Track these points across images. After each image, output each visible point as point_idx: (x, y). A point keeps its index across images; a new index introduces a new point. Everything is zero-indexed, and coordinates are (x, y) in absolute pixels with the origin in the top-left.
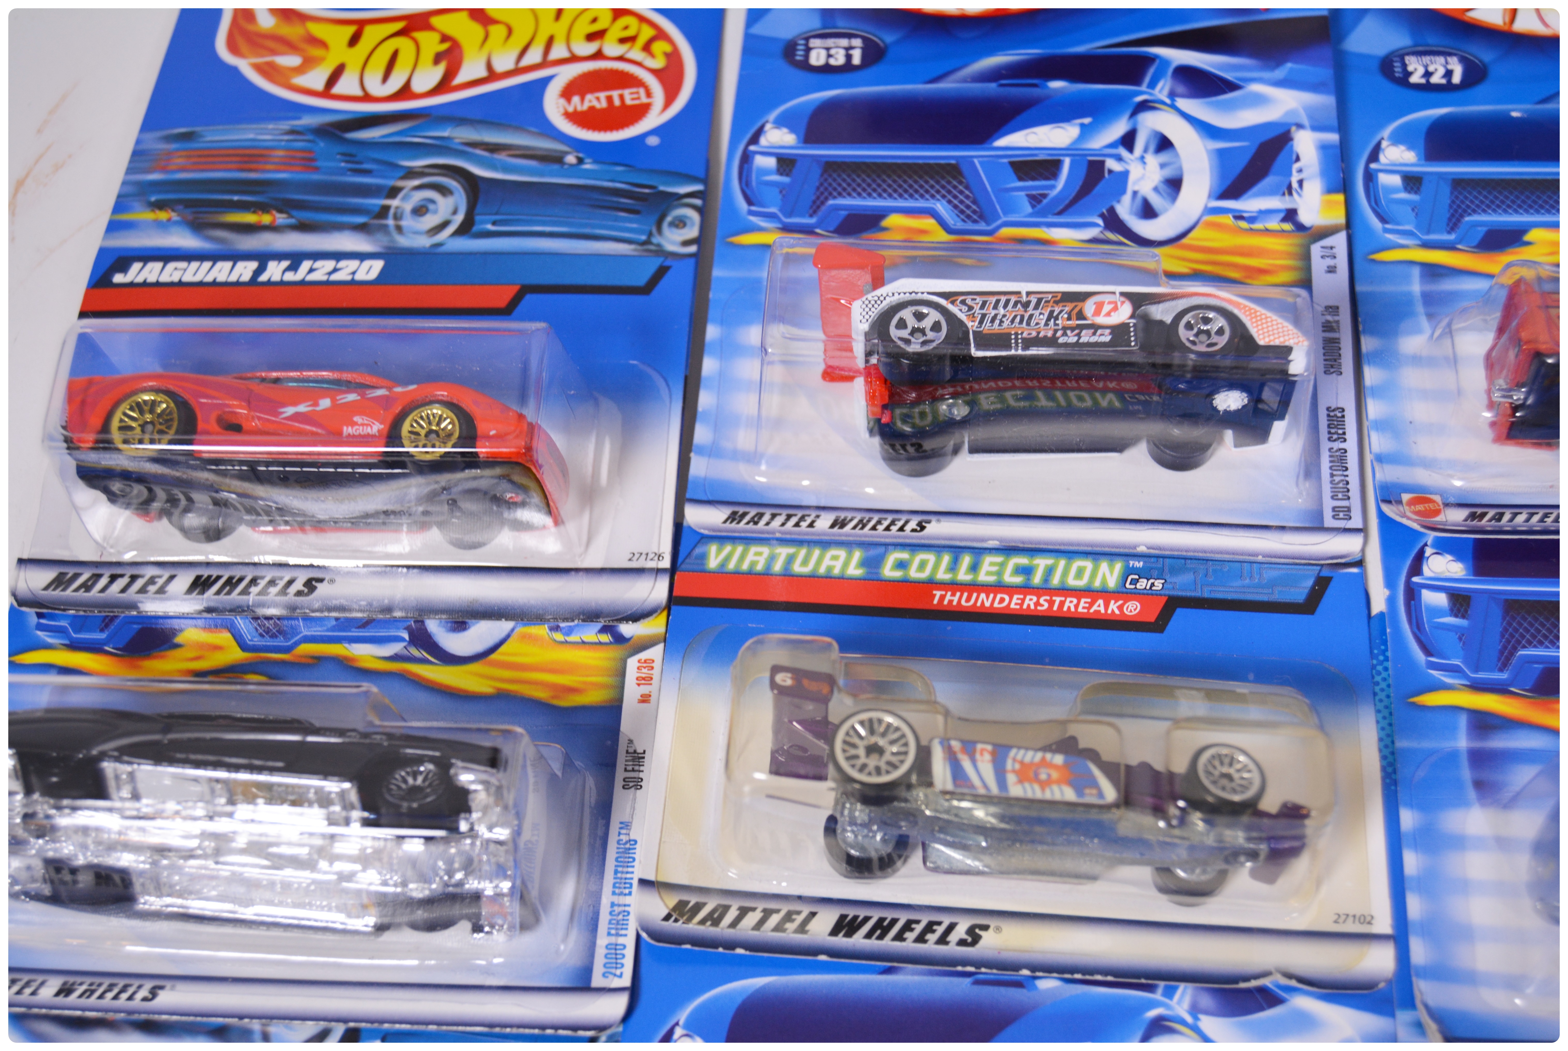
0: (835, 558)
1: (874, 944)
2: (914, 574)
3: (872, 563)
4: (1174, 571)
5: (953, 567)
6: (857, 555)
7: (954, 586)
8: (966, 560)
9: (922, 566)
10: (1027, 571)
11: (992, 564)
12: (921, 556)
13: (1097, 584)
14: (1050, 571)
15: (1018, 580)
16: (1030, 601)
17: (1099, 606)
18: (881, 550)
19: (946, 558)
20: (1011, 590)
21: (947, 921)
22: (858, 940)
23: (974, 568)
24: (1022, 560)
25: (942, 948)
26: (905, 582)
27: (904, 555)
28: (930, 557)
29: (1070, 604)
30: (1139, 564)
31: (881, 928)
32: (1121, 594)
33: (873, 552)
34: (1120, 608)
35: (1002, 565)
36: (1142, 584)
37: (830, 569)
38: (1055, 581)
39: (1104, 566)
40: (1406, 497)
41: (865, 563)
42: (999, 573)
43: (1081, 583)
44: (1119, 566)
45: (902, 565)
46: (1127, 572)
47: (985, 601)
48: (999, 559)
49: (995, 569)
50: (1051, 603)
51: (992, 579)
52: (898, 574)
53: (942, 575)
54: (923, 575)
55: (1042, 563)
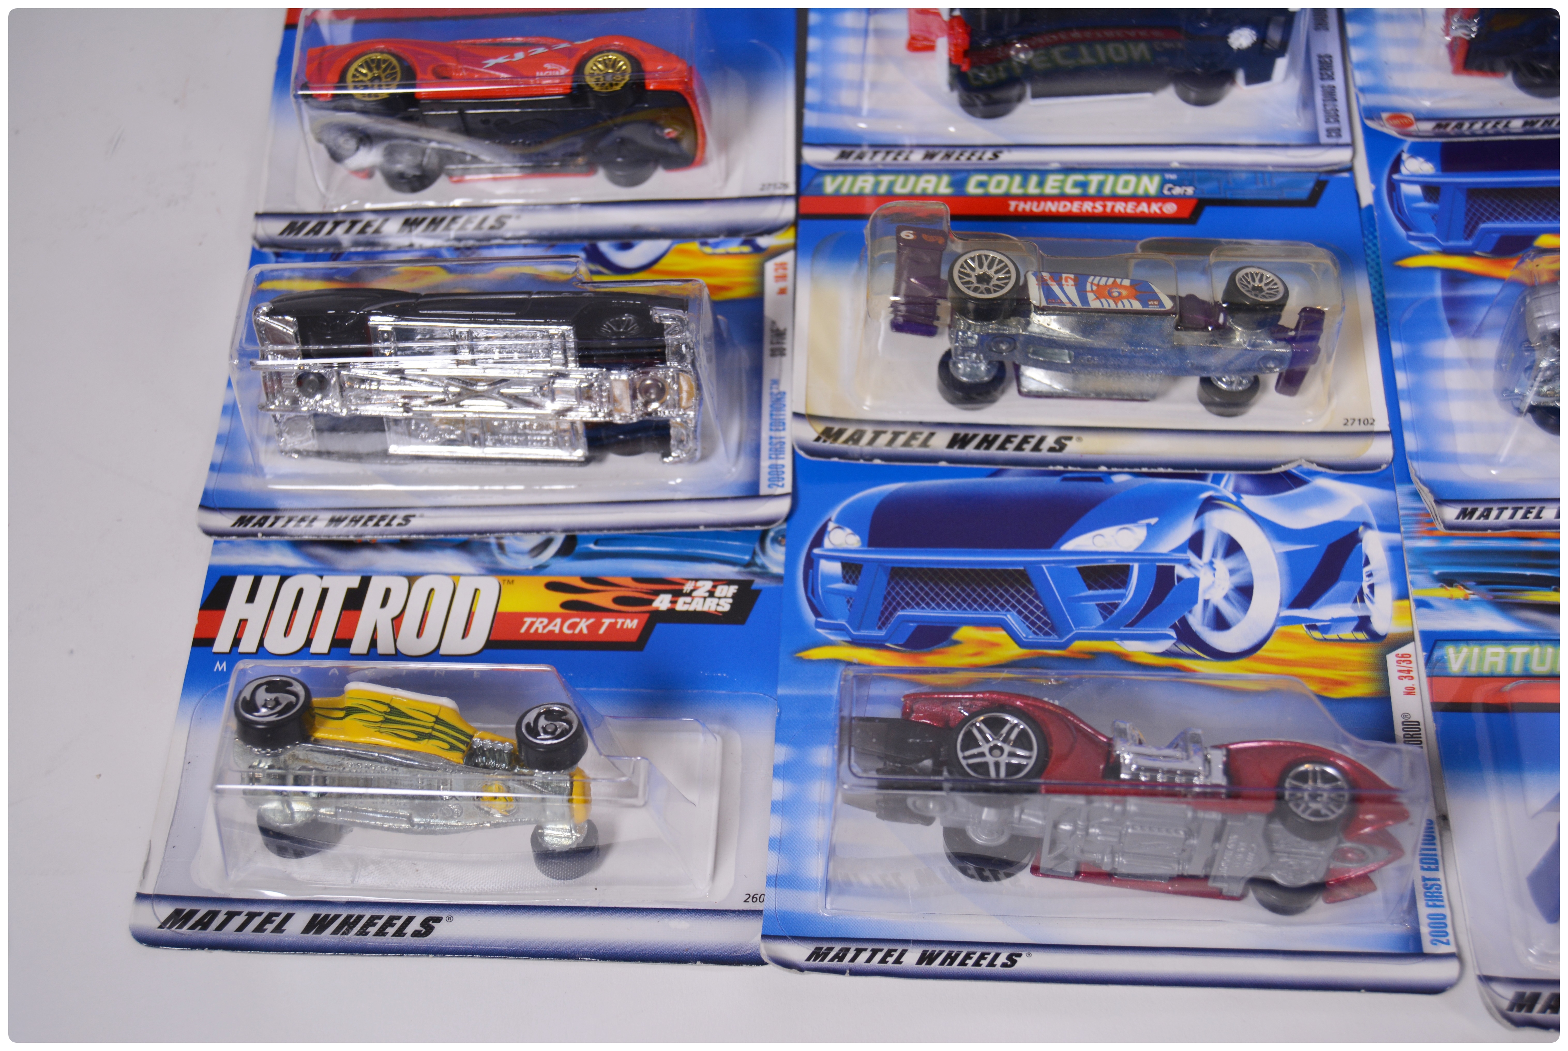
0: (928, 182)
1: (982, 453)
2: (992, 190)
3: (959, 183)
4: (1202, 180)
5: (1024, 184)
6: (946, 179)
7: (1026, 198)
8: (1034, 179)
9: (999, 184)
10: (1084, 185)
11: (1055, 181)
12: (997, 178)
13: (1141, 192)
14: (1101, 185)
15: (1077, 191)
16: (1088, 207)
17: (1143, 208)
18: (963, 175)
19: (1018, 179)
20: (1071, 198)
21: (1038, 435)
22: (970, 450)
23: (1041, 184)
24: (1080, 177)
25: (1036, 454)
26: (987, 197)
27: (983, 178)
28: (1005, 178)
29: (1120, 207)
30: (1173, 177)
31: (987, 442)
32: (1161, 198)
33: (958, 176)
34: (1160, 209)
35: (1063, 182)
36: (1177, 191)
37: (924, 189)
38: (1107, 191)
39: (1145, 179)
40: (1385, 115)
41: (951, 184)
42: (1061, 188)
43: (1128, 192)
44: (1157, 179)
45: (982, 184)
46: (1164, 182)
47: (1052, 207)
48: (1060, 177)
49: (1057, 184)
50: (1105, 207)
51: (1055, 192)
52: (979, 191)
53: (1016, 190)
54: (1001, 191)
55: (1095, 179)
